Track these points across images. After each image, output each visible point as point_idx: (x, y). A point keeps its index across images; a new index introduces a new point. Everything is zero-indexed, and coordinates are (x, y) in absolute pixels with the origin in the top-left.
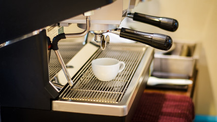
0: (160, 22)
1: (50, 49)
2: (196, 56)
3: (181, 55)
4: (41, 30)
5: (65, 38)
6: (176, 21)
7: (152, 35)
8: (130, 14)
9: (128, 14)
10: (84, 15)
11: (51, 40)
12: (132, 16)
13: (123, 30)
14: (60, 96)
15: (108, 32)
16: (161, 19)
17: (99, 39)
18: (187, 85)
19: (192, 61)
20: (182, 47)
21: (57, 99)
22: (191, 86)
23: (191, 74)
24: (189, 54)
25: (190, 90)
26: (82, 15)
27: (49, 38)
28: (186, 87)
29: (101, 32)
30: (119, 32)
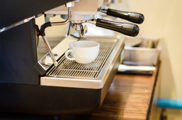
0: (129, 16)
1: (38, 35)
2: (159, 48)
3: (146, 47)
4: (31, 18)
5: (51, 26)
6: (142, 15)
7: (122, 24)
8: (104, 10)
9: (102, 10)
10: (66, 6)
11: (40, 28)
12: (106, 12)
13: (98, 20)
14: (47, 74)
15: (86, 22)
16: (129, 14)
17: (79, 28)
18: (152, 71)
19: (156, 52)
20: (148, 42)
21: (44, 75)
22: (155, 72)
23: (155, 63)
24: (154, 46)
25: (154, 75)
26: (64, 5)
27: (37, 26)
28: (151, 73)
29: (80, 22)
30: (95, 22)
